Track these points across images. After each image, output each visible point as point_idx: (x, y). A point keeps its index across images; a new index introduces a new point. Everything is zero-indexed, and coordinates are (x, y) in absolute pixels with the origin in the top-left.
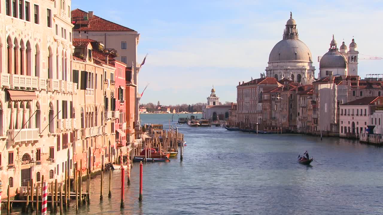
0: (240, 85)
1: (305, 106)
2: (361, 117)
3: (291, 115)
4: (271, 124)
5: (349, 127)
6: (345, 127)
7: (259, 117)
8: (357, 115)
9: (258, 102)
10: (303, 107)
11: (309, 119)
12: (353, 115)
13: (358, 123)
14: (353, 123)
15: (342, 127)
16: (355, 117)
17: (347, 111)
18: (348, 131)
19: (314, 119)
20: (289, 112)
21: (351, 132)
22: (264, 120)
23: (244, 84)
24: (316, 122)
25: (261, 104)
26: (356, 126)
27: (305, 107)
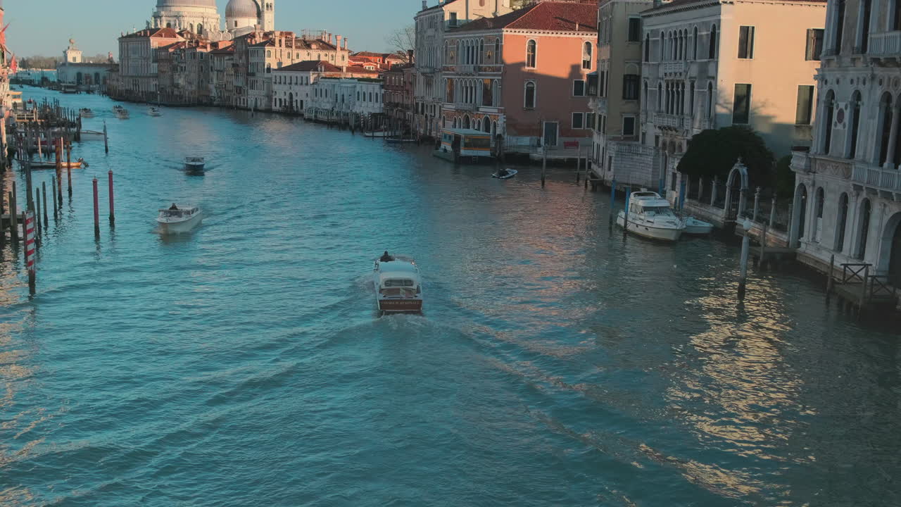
0: (123, 37)
1: (222, 69)
2: (301, 87)
3: (202, 81)
4: (173, 93)
5: (285, 100)
6: (280, 100)
7: (154, 83)
8: (296, 84)
9: (151, 60)
10: (218, 71)
11: (230, 87)
12: (291, 83)
13: (297, 94)
14: (291, 94)
15: (276, 99)
16: (293, 85)
17: (283, 78)
18: (283, 104)
19: (237, 87)
20: (199, 76)
21: (287, 104)
22: (161, 86)
23: (129, 36)
24: (238, 91)
25: (156, 65)
26: (295, 98)
27: (221, 71)
